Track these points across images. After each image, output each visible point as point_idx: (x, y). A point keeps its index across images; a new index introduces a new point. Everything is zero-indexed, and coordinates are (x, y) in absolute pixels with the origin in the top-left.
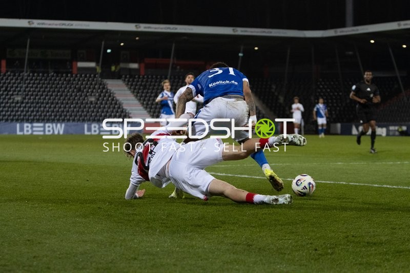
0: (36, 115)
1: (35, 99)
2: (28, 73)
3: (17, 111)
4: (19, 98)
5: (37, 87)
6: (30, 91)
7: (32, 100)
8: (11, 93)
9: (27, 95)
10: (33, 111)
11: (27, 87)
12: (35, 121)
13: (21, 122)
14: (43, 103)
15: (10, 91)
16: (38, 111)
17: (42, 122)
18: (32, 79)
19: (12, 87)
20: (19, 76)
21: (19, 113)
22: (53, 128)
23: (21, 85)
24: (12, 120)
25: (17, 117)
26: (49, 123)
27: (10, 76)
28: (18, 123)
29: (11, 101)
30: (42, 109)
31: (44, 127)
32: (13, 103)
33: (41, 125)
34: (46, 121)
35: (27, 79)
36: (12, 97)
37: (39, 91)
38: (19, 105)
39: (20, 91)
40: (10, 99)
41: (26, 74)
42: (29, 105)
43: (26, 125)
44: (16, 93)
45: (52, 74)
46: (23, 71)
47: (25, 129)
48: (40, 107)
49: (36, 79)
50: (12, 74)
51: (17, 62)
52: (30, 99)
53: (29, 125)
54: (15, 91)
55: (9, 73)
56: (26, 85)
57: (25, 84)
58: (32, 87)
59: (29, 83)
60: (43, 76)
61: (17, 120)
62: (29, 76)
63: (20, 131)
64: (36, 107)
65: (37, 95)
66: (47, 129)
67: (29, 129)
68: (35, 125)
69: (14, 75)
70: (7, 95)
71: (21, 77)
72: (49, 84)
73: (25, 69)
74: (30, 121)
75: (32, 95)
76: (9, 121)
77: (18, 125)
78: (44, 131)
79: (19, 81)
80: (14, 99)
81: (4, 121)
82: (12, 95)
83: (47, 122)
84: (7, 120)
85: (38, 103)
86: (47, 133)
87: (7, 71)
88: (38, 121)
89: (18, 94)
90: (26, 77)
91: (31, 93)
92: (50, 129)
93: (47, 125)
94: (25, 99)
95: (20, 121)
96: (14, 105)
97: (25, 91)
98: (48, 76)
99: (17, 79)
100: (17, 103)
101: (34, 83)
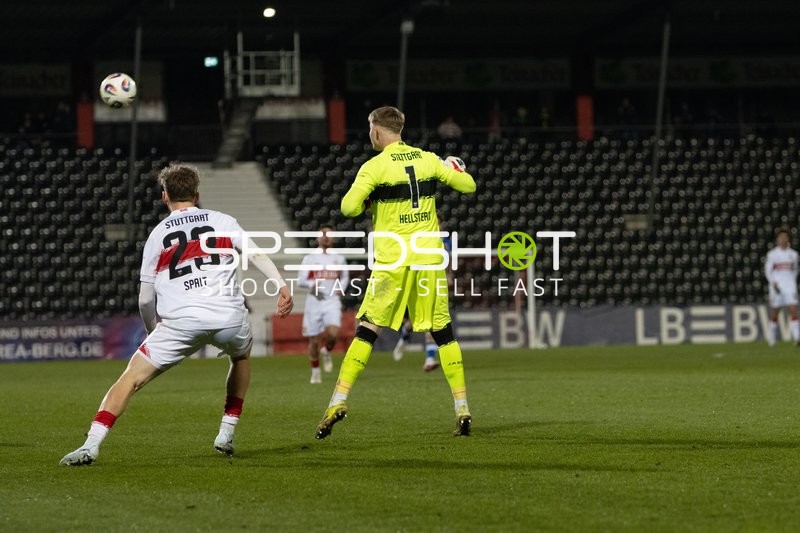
0: (698, 280)
1: (694, 224)
2: (669, 138)
3: (637, 267)
4: (640, 224)
5: (699, 186)
6: (676, 198)
7: (684, 230)
8: (613, 206)
9: (668, 212)
10: (688, 267)
11: (666, 186)
12: (698, 299)
13: (649, 304)
14: (722, 238)
15: (609, 200)
16: (704, 267)
17: (719, 303)
18: (681, 160)
19: (616, 187)
20: (639, 148)
21: (643, 273)
22: (758, 322)
23: (646, 179)
24: (619, 298)
25: (635, 287)
26: (746, 303)
27: (606, 149)
28: (640, 306)
29: (615, 233)
30: (720, 257)
31: (728, 318)
32: (620, 239)
33: (719, 310)
34: (733, 298)
35: (665, 160)
36: (617, 221)
37: (708, 198)
38: (641, 246)
39: (642, 199)
40: (609, 227)
41: (661, 143)
42: (676, 245)
43: (665, 312)
44: (631, 206)
45: (751, 138)
46: (652, 133)
47: (665, 326)
48: (713, 251)
49: (698, 159)
50: (614, 143)
51: (626, 103)
52: (677, 225)
53: (678, 313)
54: (625, 200)
55: (604, 141)
56: (663, 179)
57: (659, 173)
58: (683, 185)
59: (674, 173)
60: (720, 146)
61: (636, 298)
62: (671, 147)
63: (647, 335)
64: (698, 252)
65: (701, 212)
66: (738, 324)
67: (678, 326)
68: (697, 311)
69: (623, 148)
70: (601, 213)
71: (646, 152)
72: (740, 172)
73: (658, 128)
74: (680, 300)
75: (685, 212)
76: (611, 301)
77: (640, 314)
78: (728, 332)
79: (638, 165)
80: (622, 227)
81: (591, 302)
82: (618, 213)
83: (738, 303)
84: (601, 299)
85: (704, 238)
86: (739, 338)
87: (598, 135)
88: (707, 299)
89: (635, 211)
90: (662, 153)
91: (681, 204)
92: (750, 323)
93: (738, 311)
94: (659, 224)
95: (645, 300)
96: (623, 246)
97: (660, 199)
98: (737, 146)
99: (631, 161)
100: (636, 239)
101: (689, 173)
